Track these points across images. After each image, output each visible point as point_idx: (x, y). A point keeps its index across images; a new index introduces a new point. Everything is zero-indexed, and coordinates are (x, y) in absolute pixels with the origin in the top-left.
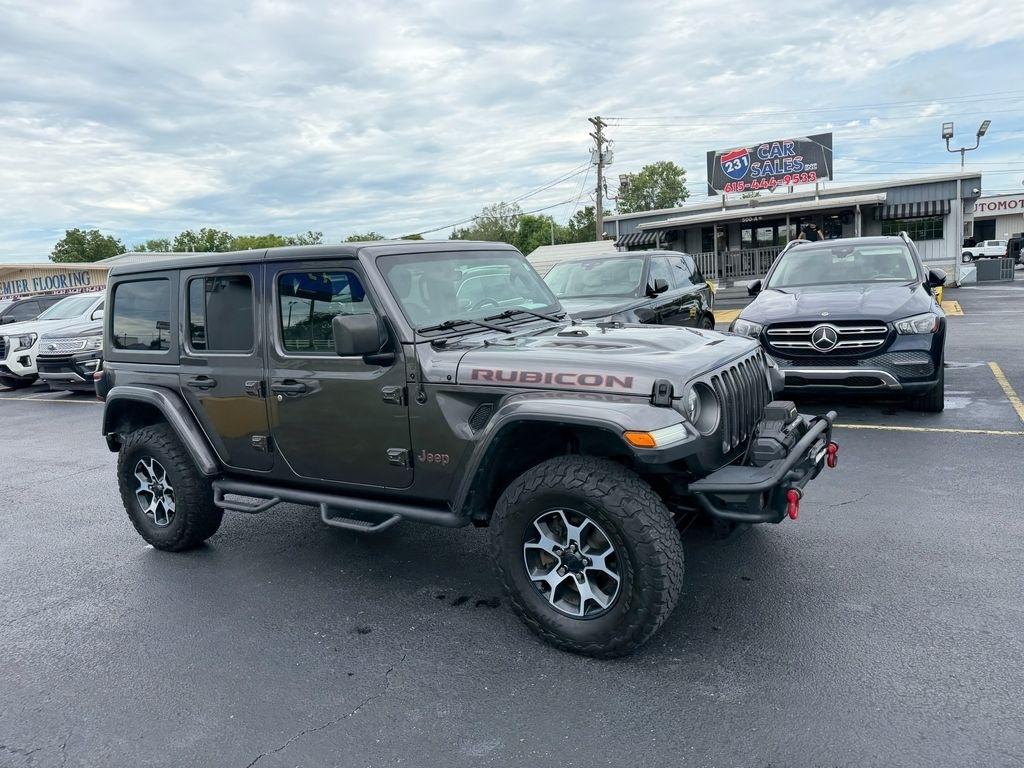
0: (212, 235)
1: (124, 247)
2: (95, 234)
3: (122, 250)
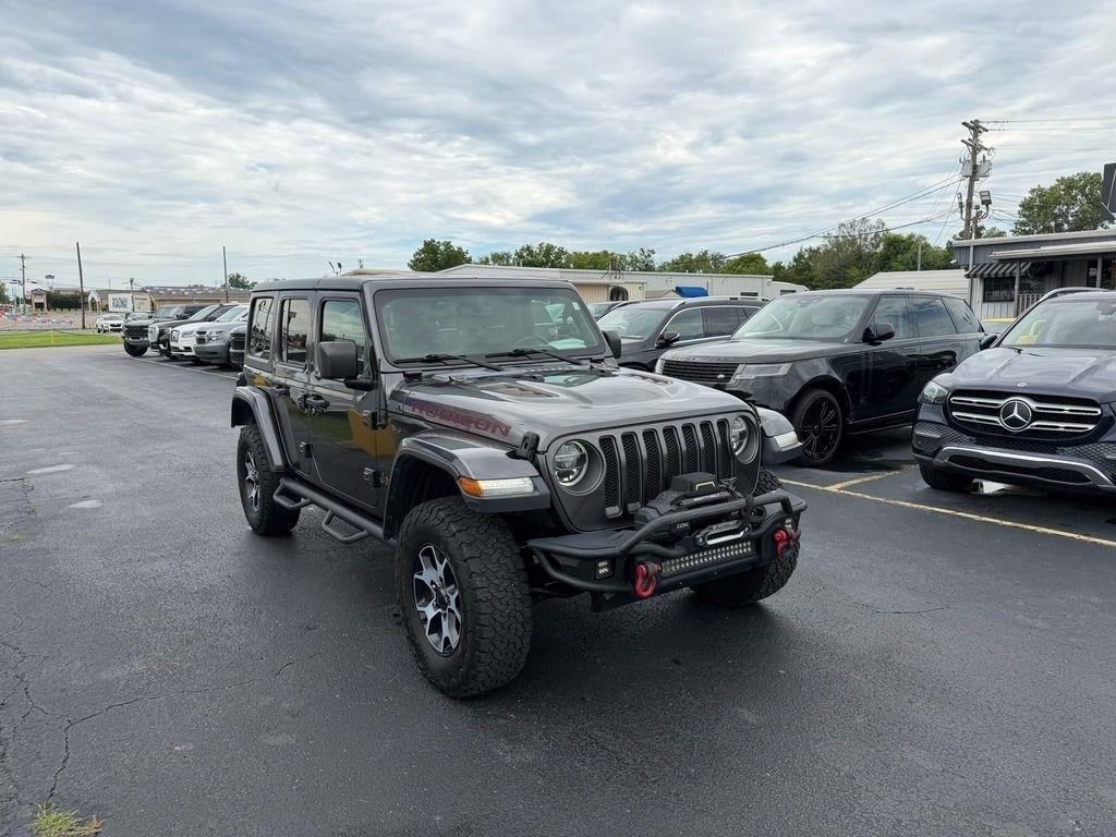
0: (550, 249)
1: (470, 259)
2: (448, 245)
3: (469, 261)
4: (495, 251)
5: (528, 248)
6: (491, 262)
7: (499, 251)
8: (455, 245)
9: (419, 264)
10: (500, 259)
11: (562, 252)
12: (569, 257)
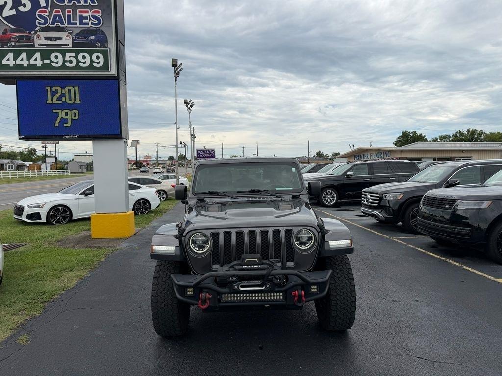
0: (474, 131)
1: (427, 139)
2: (414, 133)
4: (441, 134)
5: (460, 132)
6: (439, 140)
7: (444, 134)
8: (418, 133)
9: (399, 143)
10: (443, 138)
11: (482, 133)
12: (486, 136)
